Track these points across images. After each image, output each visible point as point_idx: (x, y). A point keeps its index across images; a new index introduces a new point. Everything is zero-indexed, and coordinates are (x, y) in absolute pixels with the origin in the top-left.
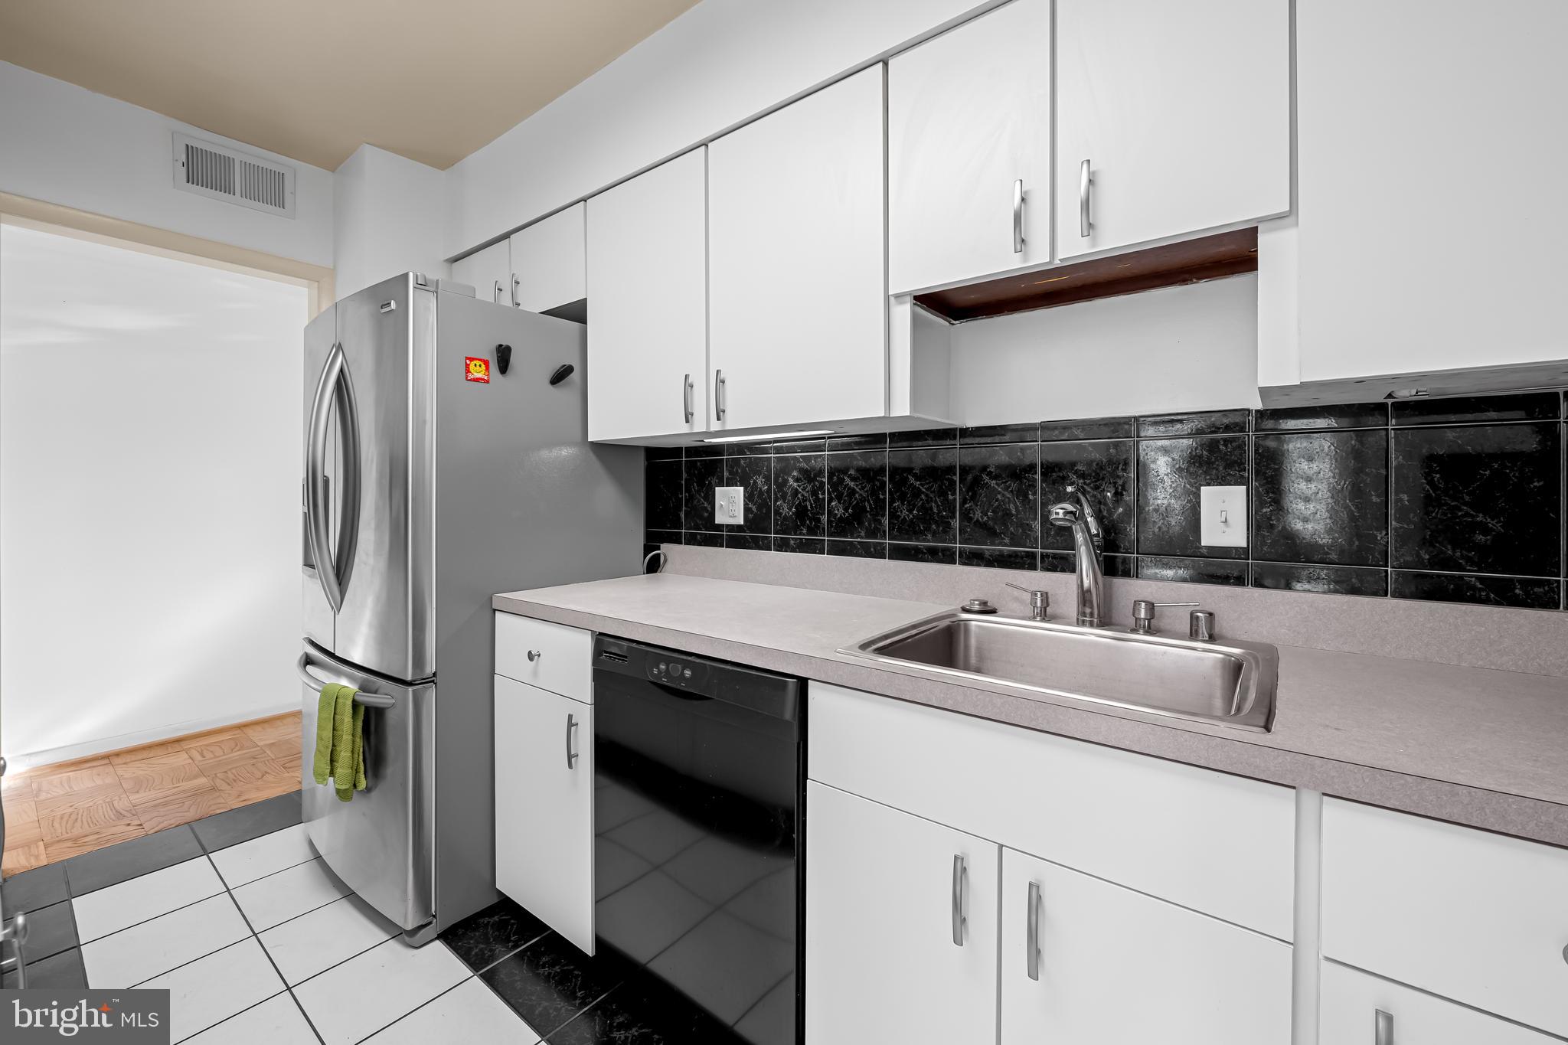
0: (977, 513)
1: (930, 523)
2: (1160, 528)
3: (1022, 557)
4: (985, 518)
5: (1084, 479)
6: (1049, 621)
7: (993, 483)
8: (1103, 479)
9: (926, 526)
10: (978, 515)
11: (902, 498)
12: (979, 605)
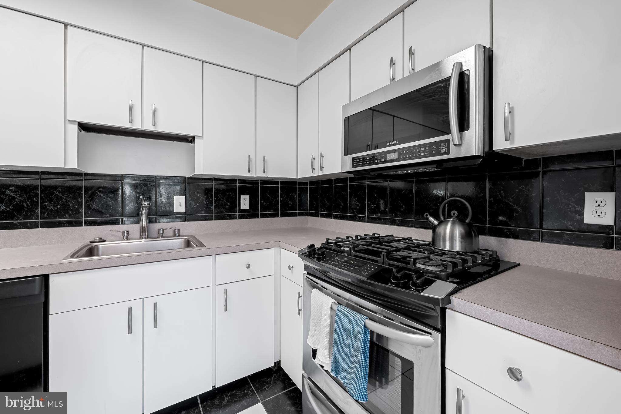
0: (93, 206)
1: (68, 211)
2: (163, 208)
3: (115, 221)
4: (98, 208)
5: (139, 194)
6: (129, 240)
7: (102, 195)
8: (146, 194)
9: (65, 212)
10: (94, 206)
11: (50, 201)
12: (99, 239)
